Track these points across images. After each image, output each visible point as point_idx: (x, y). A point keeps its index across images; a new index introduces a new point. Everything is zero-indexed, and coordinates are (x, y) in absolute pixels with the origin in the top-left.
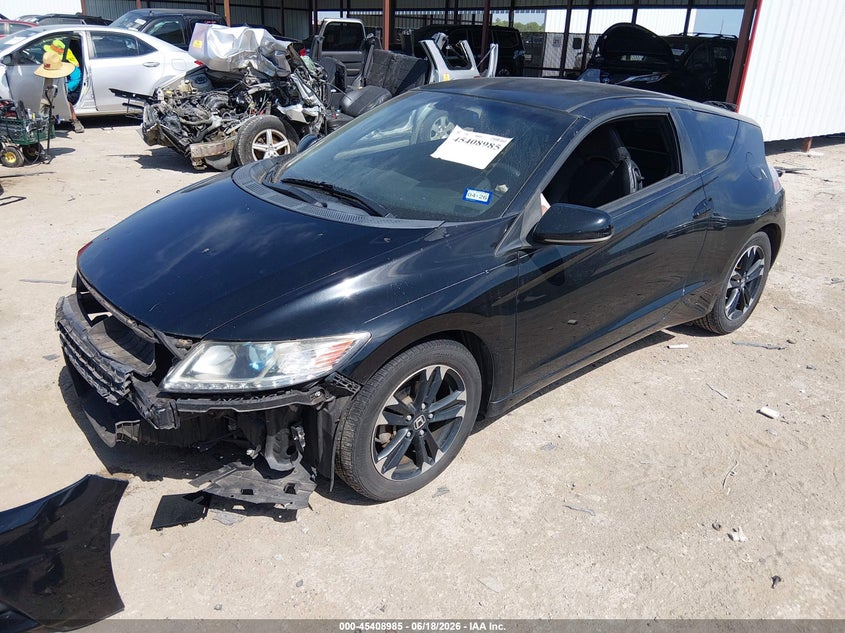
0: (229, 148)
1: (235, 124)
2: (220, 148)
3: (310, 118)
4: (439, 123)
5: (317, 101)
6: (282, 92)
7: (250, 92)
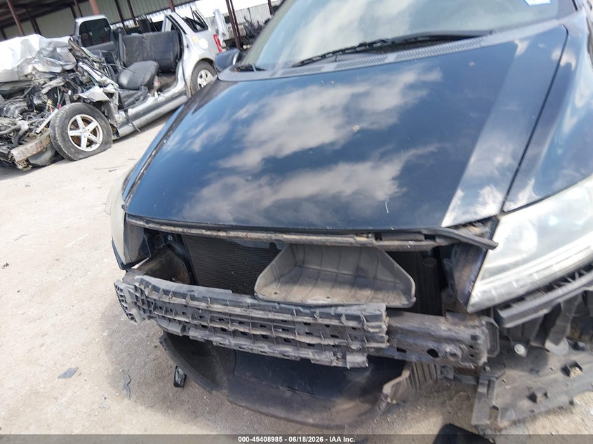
0: (45, 143)
1: (40, 123)
2: (39, 146)
3: (110, 95)
4: (201, 77)
5: (109, 81)
6: (72, 83)
7: (44, 91)
